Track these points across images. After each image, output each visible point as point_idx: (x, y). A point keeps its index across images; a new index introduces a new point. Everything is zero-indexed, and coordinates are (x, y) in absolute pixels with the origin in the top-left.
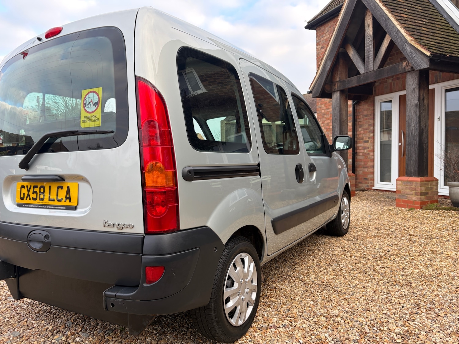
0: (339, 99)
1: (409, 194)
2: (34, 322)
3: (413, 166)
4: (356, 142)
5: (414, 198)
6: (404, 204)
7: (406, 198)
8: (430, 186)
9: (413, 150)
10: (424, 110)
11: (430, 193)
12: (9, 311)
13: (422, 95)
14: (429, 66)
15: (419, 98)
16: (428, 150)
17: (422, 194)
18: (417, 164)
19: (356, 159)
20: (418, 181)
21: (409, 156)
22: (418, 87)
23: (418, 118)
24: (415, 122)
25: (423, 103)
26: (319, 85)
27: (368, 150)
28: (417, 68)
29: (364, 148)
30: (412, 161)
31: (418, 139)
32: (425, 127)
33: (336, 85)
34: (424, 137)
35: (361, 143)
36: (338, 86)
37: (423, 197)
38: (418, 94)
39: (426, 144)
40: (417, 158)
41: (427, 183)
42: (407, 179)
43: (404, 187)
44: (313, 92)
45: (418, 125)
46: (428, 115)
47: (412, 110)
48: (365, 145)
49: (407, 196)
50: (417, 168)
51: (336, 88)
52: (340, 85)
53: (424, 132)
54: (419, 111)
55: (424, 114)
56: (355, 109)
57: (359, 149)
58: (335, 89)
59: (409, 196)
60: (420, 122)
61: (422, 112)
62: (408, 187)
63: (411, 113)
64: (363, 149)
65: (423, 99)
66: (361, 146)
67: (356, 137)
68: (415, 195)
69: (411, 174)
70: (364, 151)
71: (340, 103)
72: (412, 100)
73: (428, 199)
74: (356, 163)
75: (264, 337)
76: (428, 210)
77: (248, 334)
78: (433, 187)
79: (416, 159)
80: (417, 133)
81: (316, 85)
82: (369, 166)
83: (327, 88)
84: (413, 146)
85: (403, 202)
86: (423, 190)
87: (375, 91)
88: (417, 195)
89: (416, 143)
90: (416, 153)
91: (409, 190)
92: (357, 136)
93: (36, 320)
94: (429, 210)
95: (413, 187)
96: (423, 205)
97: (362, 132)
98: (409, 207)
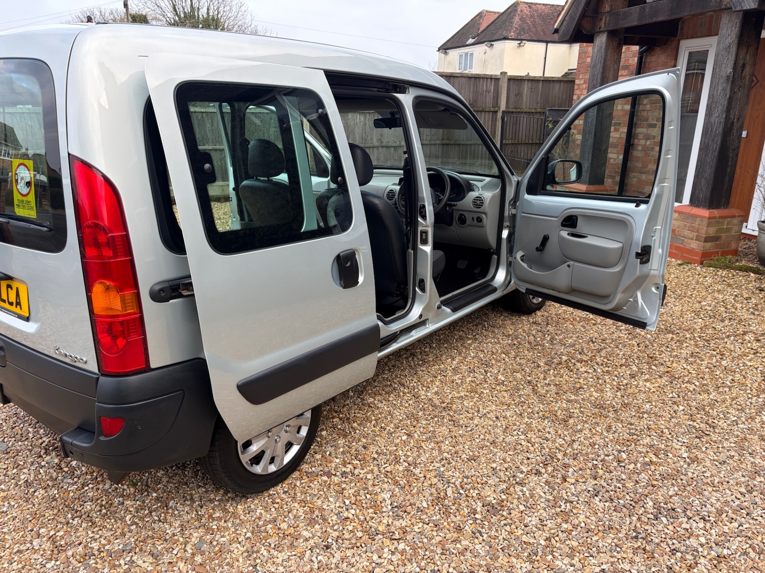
0: (604, 47)
1: (687, 236)
2: (30, 430)
3: (704, 189)
4: (636, 124)
5: (694, 245)
6: (677, 252)
7: (681, 244)
8: (727, 225)
9: (709, 160)
10: (740, 86)
11: (723, 238)
12: (7, 408)
13: (741, 57)
14: (756, 7)
15: (735, 64)
16: (736, 161)
17: (707, 240)
18: (710, 187)
19: (631, 155)
20: (704, 217)
21: (701, 171)
22: (736, 42)
23: (726, 103)
24: (720, 108)
25: (742, 73)
26: (572, 18)
27: (653, 141)
28: (735, 8)
29: (647, 137)
30: (703, 180)
31: (719, 142)
32: (738, 119)
33: (604, 19)
34: (732, 138)
35: (643, 128)
36: (605, 22)
37: (709, 244)
38: (734, 56)
39: (734, 150)
40: (712, 175)
41: (721, 220)
42: (688, 212)
43: (681, 223)
44: (561, 32)
45: (724, 116)
46: (748, 96)
47: (720, 85)
48: (649, 132)
49: (683, 241)
50: (709, 193)
51: (603, 26)
52: (609, 20)
53: (735, 128)
54: (731, 90)
55: (739, 95)
56: (643, 61)
57: (637, 139)
58: (600, 28)
59: (686, 240)
60: (728, 110)
61: (736, 90)
62: (688, 225)
63: (717, 90)
64: (644, 139)
65: (744, 65)
66: (641, 133)
67: (637, 116)
68: (696, 240)
69: (698, 201)
70: (646, 143)
71: (606, 55)
72: (724, 66)
73: (717, 248)
74: (629, 162)
75: (306, 488)
76: (711, 268)
77: (289, 481)
78: (731, 228)
79: (710, 176)
80: (721, 130)
81: (567, 18)
82: (650, 171)
83: (586, 25)
84: (711, 152)
85: (675, 250)
86: (711, 233)
87: (682, 29)
88: (699, 241)
89: (716, 149)
90: (712, 167)
91: (688, 230)
92: (639, 114)
93: (34, 427)
94: (714, 269)
95: (696, 225)
96: (705, 259)
97: (648, 107)
98: (684, 258)
